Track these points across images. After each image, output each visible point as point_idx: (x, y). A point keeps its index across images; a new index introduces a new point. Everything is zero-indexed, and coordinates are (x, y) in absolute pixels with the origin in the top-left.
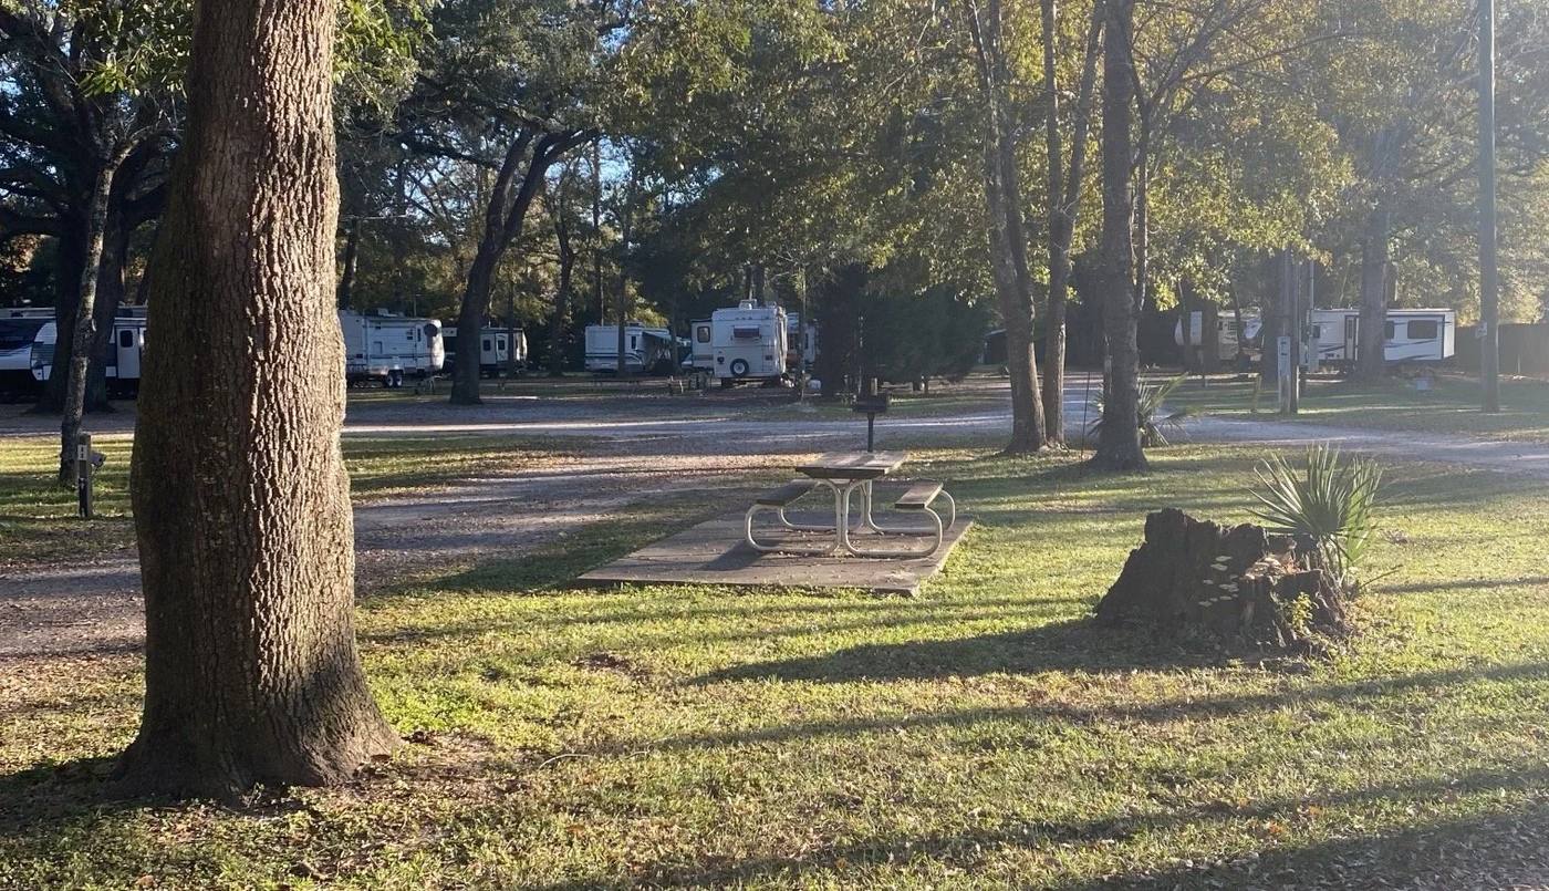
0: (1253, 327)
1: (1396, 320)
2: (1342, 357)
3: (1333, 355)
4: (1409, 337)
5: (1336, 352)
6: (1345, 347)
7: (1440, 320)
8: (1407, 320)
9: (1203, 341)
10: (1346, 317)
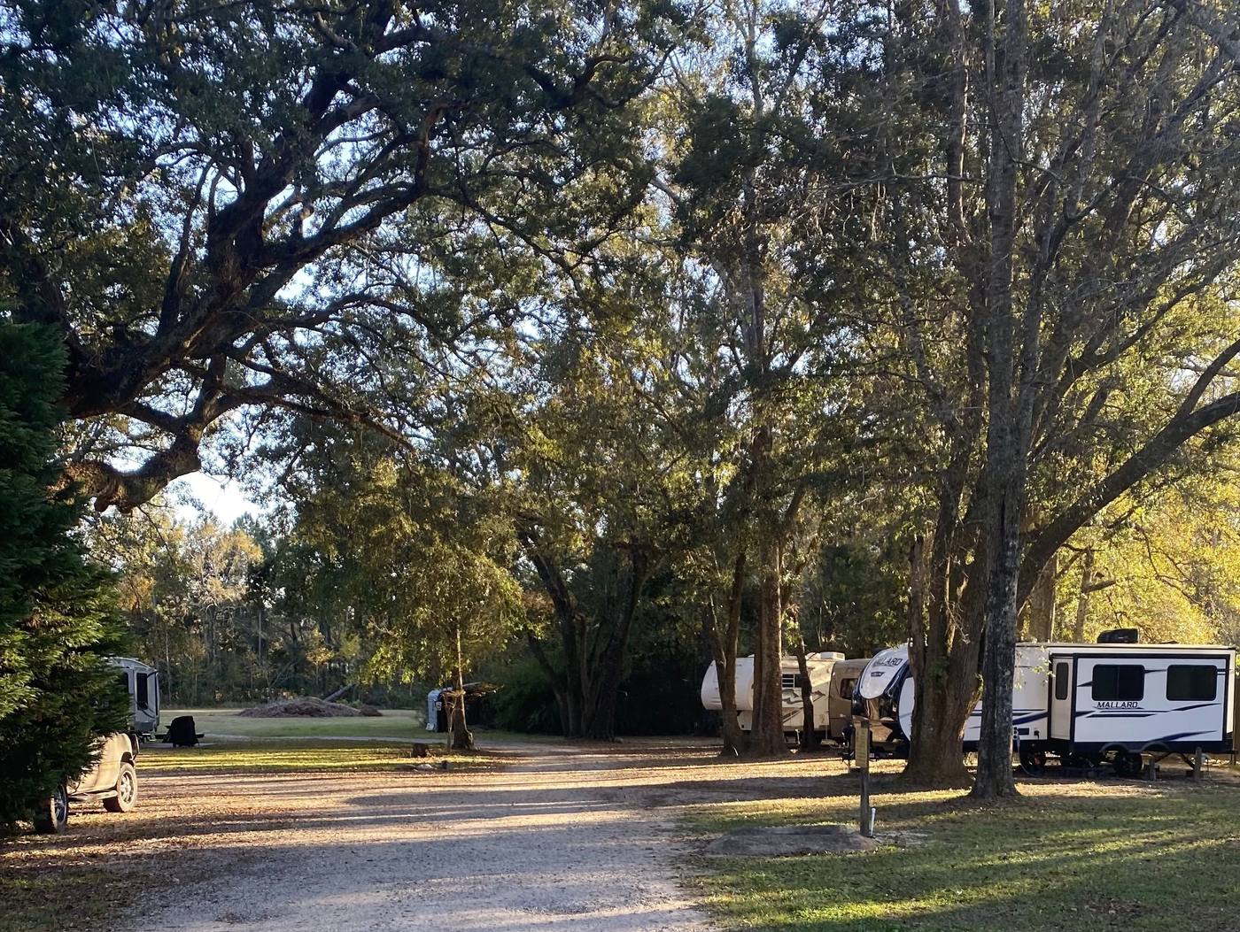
0: (879, 674)
1: (1147, 664)
2: (1043, 736)
3: (1026, 732)
4: (1171, 696)
5: (1031, 726)
6: (1048, 715)
7: (1220, 664)
8: (1165, 664)
9: (723, 704)
10: (1052, 657)
